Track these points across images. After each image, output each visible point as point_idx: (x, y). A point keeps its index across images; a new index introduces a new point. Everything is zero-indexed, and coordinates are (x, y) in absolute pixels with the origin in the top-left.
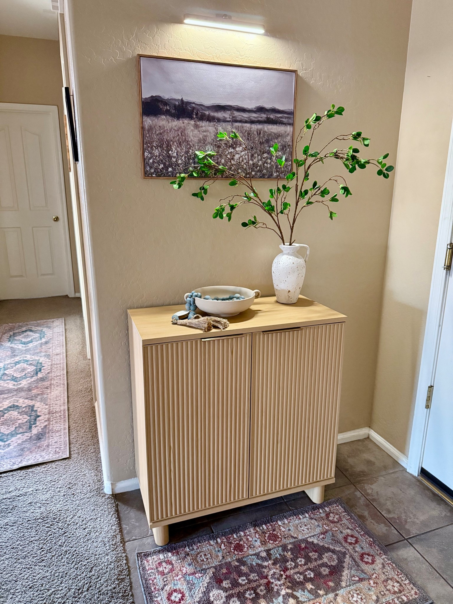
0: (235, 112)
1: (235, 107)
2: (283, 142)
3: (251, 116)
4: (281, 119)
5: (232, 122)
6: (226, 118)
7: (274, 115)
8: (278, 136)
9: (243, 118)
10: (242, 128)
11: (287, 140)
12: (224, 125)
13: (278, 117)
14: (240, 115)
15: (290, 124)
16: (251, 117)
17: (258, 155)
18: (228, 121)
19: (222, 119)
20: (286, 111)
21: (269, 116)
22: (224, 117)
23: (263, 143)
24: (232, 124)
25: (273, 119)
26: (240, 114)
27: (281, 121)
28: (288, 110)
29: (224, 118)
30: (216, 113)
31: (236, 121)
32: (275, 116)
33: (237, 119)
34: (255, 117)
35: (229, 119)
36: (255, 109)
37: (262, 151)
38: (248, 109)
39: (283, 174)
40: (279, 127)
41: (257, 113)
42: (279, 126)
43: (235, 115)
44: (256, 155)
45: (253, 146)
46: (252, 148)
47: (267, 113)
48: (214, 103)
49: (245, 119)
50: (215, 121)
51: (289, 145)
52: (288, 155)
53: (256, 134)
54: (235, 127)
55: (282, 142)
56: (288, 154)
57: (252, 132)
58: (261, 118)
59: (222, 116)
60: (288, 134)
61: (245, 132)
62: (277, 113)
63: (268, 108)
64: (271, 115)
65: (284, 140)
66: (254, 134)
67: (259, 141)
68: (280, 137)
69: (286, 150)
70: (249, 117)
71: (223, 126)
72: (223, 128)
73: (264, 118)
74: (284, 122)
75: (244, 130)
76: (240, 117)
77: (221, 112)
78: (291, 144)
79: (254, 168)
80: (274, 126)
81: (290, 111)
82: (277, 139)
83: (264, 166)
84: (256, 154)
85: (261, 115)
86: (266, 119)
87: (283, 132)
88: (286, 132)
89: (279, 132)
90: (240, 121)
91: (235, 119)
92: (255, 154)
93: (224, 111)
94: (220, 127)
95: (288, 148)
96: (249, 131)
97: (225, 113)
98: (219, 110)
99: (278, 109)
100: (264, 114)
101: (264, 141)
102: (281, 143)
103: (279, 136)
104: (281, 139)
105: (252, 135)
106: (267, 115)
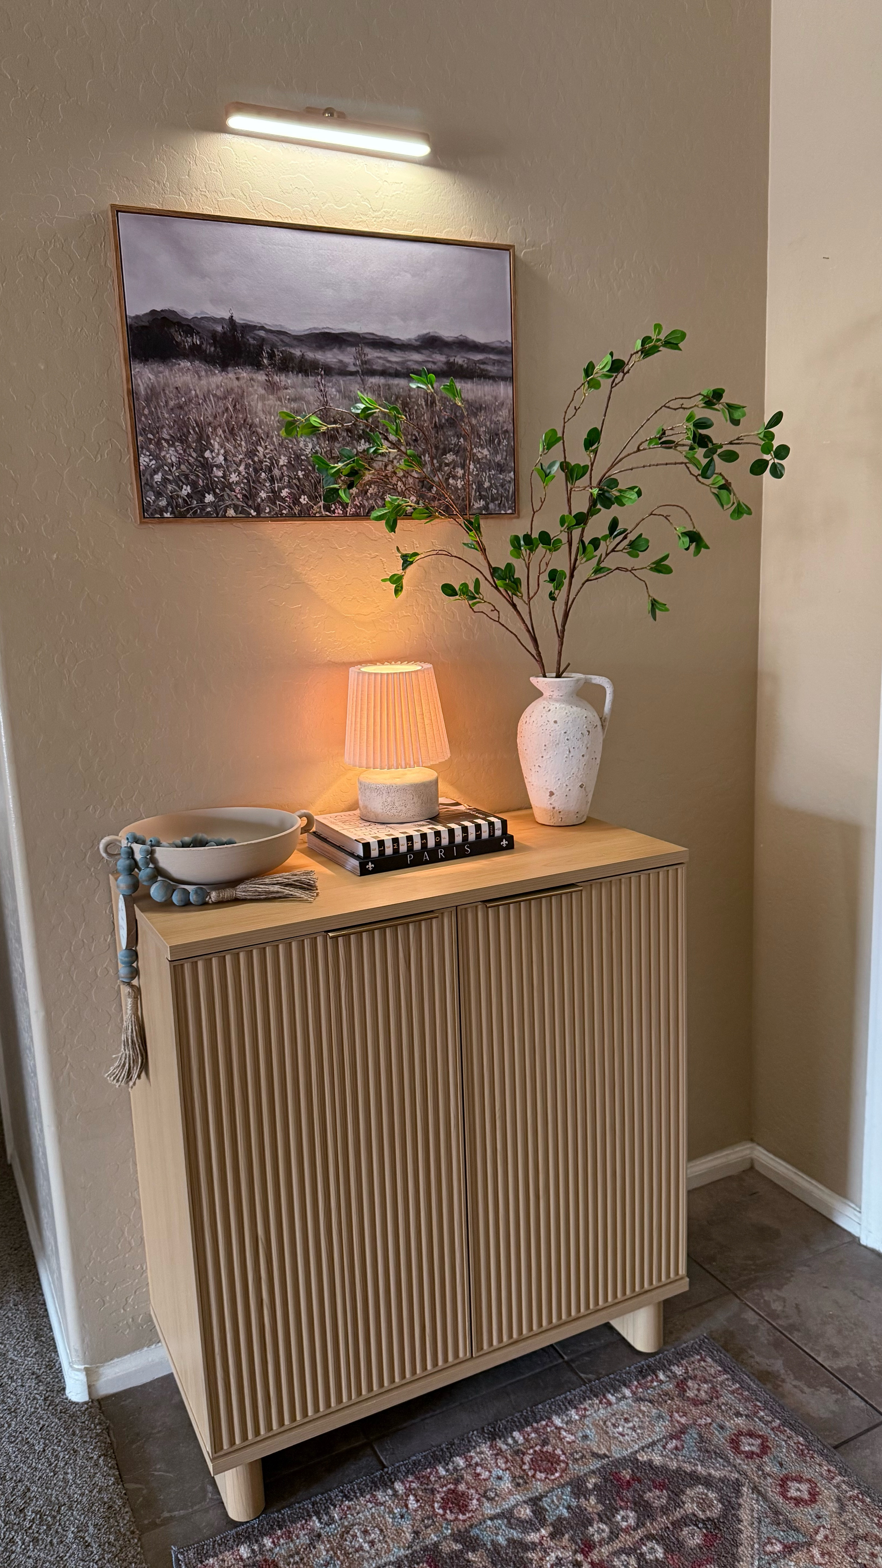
0: (367, 350)
1: (367, 336)
2: (491, 423)
3: (409, 358)
4: (482, 366)
5: (363, 374)
6: (346, 365)
7: (466, 356)
8: (477, 409)
9: (388, 365)
10: (389, 389)
11: (501, 419)
12: (341, 382)
13: (475, 362)
14: (380, 358)
15: (504, 379)
16: (409, 363)
17: (432, 458)
18: (352, 374)
19: (337, 367)
20: (494, 345)
21: (452, 360)
22: (341, 361)
23: (442, 428)
24: (362, 380)
25: (461, 366)
26: (380, 355)
27: (483, 370)
28: (498, 344)
29: (339, 364)
30: (320, 353)
31: (373, 373)
32: (469, 359)
33: (374, 367)
34: (417, 362)
35: (352, 368)
36: (416, 340)
37: (442, 446)
38: (399, 343)
39: (497, 502)
40: (479, 387)
41: (424, 351)
42: (478, 384)
43: (369, 357)
44: (427, 458)
45: (417, 434)
46: (416, 440)
47: (446, 350)
48: (315, 328)
49: (395, 366)
50: (318, 374)
51: (507, 431)
52: (504, 457)
53: (424, 404)
54: (370, 388)
55: (488, 423)
56: (505, 453)
57: (413, 400)
58: (434, 363)
59: (335, 360)
60: (502, 404)
61: (396, 399)
62: (472, 351)
63: (450, 339)
64: (458, 356)
65: (494, 418)
66: (418, 405)
67: (431, 423)
68: (483, 412)
69: (499, 443)
70: (402, 363)
71: (339, 386)
72: (339, 391)
73: (440, 364)
74: (491, 374)
75: (392, 394)
76: (381, 361)
77: (331, 349)
78: (510, 427)
79: (424, 489)
80: (466, 383)
81: (503, 345)
82: (475, 415)
83: (449, 484)
84: (427, 455)
85: (434, 356)
86: (445, 368)
87: (488, 398)
88: (496, 398)
89: (481, 398)
90: (383, 373)
91: (368, 366)
92: (425, 456)
93: (340, 348)
94: (332, 388)
95: (505, 438)
96: (405, 398)
97: (342, 352)
98: (327, 345)
99: (474, 342)
100: (441, 354)
101: (443, 421)
102: (486, 426)
103: (480, 408)
104: (487, 416)
105: (413, 407)
106: (448, 356)
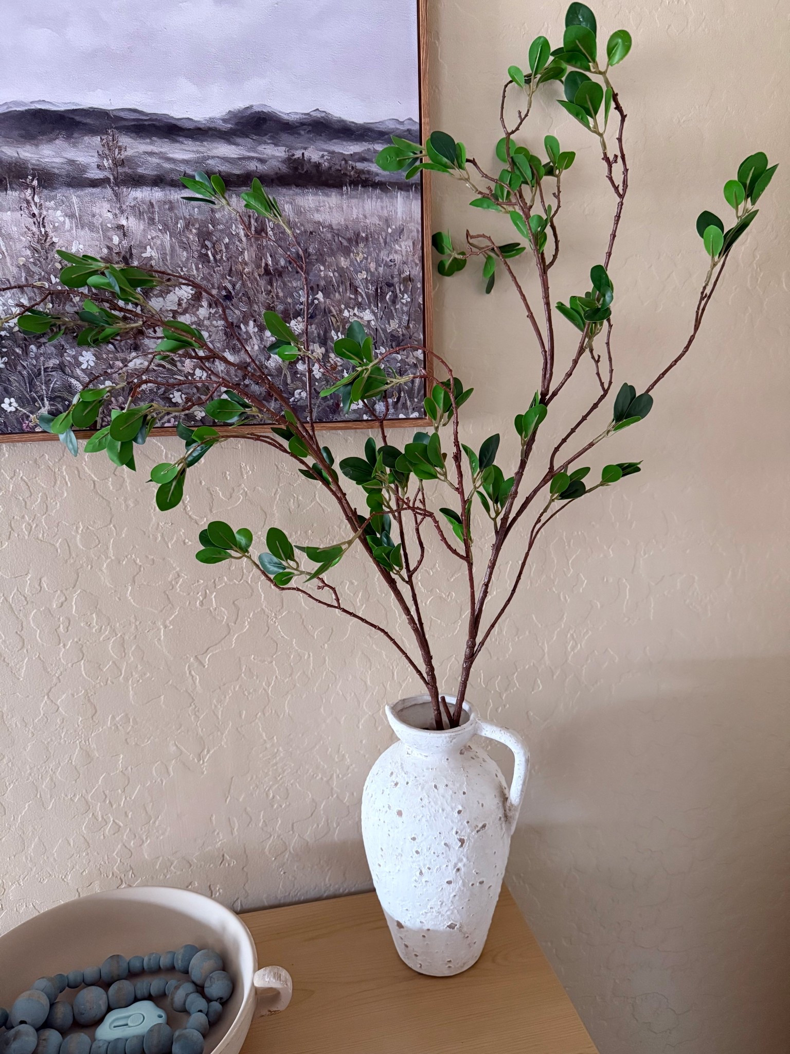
0: (125, 140)
1: (122, 114)
2: (378, 265)
3: (211, 154)
4: (360, 166)
5: (117, 184)
6: (83, 169)
7: (326, 147)
8: (349, 240)
9: (167, 166)
10: (171, 209)
11: (397, 258)
12: (74, 199)
13: (345, 159)
14: (151, 154)
15: (404, 187)
16: (209, 162)
17: (261, 329)
18: (94, 183)
19: (64, 172)
20: (382, 128)
21: (298, 154)
22: (72, 162)
23: (280, 275)
24: (116, 195)
25: (317, 166)
26: (150, 148)
27: (362, 172)
28: (392, 126)
29: (70, 168)
30: (28, 147)
31: (137, 181)
32: (332, 153)
33: (140, 171)
34: (226, 160)
35: (94, 174)
36: (224, 121)
37: (280, 307)
38: (190, 126)
39: (390, 401)
40: (354, 201)
41: (239, 140)
42: (351, 197)
43: (129, 152)
44: (252, 328)
45: (230, 287)
46: (228, 297)
47: (285, 137)
48: (16, 103)
49: (182, 168)
50: (27, 186)
51: (409, 279)
52: (404, 323)
53: (242, 233)
54: (133, 207)
55: (372, 266)
56: (405, 318)
57: (221, 227)
58: (262, 161)
59: (57, 160)
60: (401, 231)
61: (187, 226)
62: (338, 138)
63: (293, 118)
64: (310, 149)
65: (383, 255)
66: (231, 235)
67: (259, 267)
68: (361, 245)
69: (394, 300)
70: (198, 163)
71: (70, 206)
72: (71, 216)
73: (275, 163)
74: (377, 179)
75: (177, 219)
76: (155, 160)
77: (51, 141)
78: (416, 271)
79: (247, 382)
80: (327, 195)
81: (401, 127)
82: (347, 252)
83: (296, 372)
84: (251, 323)
85: (261, 148)
86: (284, 169)
87: (372, 221)
88: (387, 222)
89: (356, 221)
90: (159, 181)
91: (126, 170)
92: (246, 324)
93: (69, 137)
94: (56, 209)
95: (405, 291)
96: (204, 224)
97: (75, 145)
98: (43, 133)
99: (341, 121)
100: (276, 145)
101: (282, 262)
102: (368, 270)
103: (356, 239)
104: (369, 254)
105: (219, 240)
106: (290, 148)
